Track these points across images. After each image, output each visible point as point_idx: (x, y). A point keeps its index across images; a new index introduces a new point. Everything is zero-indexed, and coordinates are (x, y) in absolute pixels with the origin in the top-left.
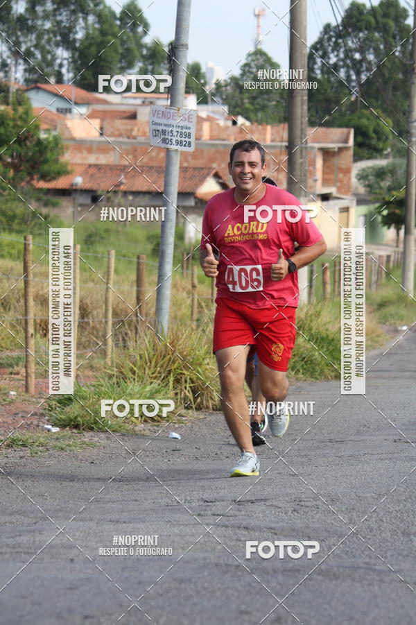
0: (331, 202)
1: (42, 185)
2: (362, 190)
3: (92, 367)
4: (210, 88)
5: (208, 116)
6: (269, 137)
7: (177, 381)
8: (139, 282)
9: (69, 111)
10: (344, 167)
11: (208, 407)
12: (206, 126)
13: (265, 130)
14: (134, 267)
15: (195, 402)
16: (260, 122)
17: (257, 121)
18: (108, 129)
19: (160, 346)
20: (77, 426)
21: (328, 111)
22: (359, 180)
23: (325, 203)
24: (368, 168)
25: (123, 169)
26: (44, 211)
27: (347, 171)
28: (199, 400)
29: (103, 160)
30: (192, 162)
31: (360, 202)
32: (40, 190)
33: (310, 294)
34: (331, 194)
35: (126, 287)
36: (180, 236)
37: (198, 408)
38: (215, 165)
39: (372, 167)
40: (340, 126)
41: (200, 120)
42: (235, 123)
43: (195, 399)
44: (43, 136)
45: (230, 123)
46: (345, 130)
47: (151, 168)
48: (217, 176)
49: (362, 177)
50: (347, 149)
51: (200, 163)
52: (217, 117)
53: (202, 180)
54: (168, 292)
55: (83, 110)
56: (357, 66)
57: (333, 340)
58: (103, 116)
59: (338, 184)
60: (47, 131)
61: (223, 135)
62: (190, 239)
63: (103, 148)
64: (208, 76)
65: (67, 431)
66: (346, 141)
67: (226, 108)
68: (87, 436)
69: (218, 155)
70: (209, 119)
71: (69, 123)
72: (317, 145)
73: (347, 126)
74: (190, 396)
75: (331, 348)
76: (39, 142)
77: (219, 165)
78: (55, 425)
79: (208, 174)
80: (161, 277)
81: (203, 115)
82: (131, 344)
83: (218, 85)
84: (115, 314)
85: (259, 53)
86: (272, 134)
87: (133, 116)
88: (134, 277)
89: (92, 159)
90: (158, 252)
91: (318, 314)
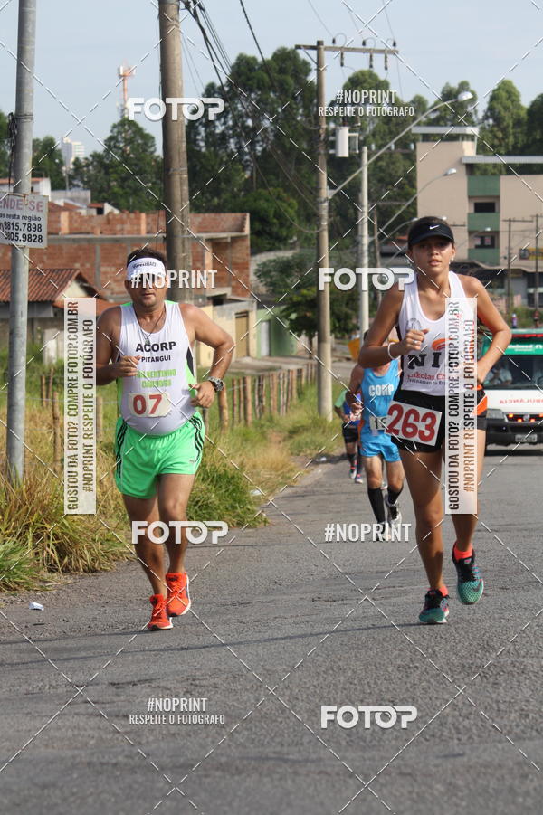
0: (225, 306)
2: (263, 289)
4: (68, 167)
5: (65, 204)
6: (143, 227)
7: (37, 537)
10: (239, 261)
11: (77, 569)
12: (64, 217)
13: (139, 219)
15: (61, 562)
16: (131, 209)
17: (128, 209)
19: (14, 494)
22: (259, 277)
23: (218, 307)
24: (270, 261)
27: (243, 267)
28: (66, 560)
30: (49, 263)
31: (260, 306)
34: (225, 295)
36: (37, 356)
37: (66, 571)
38: (77, 265)
39: (274, 261)
40: (233, 211)
41: (54, 209)
42: (100, 211)
43: (61, 559)
45: (94, 212)
46: (239, 215)
48: (80, 279)
49: (263, 272)
50: (243, 238)
51: (59, 263)
52: (78, 205)
53: (63, 285)
54: (22, 424)
56: (250, 134)
57: (233, 478)
59: (234, 283)
61: (86, 227)
62: (50, 359)
64: (64, 154)
66: (241, 229)
67: (88, 193)
69: (81, 253)
70: (67, 208)
72: (205, 236)
73: (242, 211)
74: (55, 556)
75: (231, 488)
77: (83, 265)
79: (69, 278)
80: (12, 405)
81: (61, 203)
83: (77, 162)
85: (125, 124)
86: (148, 224)
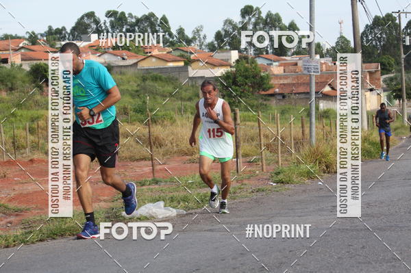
0: (374, 92)
1: (263, 93)
2: (385, 86)
3: (287, 160)
4: (325, 51)
7: (320, 163)
8: (303, 127)
9: (272, 64)
10: (377, 78)
12: (324, 66)
14: (300, 121)
15: (327, 170)
18: (287, 70)
19: (312, 150)
20: (283, 182)
21: (370, 57)
23: (371, 92)
25: (294, 84)
26: (265, 103)
27: (379, 79)
28: (329, 169)
29: (286, 82)
30: (320, 80)
31: (384, 91)
32: (263, 95)
33: (368, 126)
34: (373, 88)
35: (298, 129)
36: (317, 108)
37: (329, 173)
38: (329, 81)
39: (388, 77)
41: (322, 64)
42: (335, 64)
44: (262, 74)
45: (333, 64)
46: (376, 64)
47: (304, 83)
48: (330, 85)
49: (385, 81)
50: (378, 71)
51: (323, 80)
52: (328, 62)
53: (324, 87)
54: (314, 129)
55: (277, 63)
56: (379, 40)
58: (285, 65)
59: (376, 84)
60: (264, 72)
61: (331, 69)
63: (286, 77)
64: (323, 47)
65: (279, 185)
66: (378, 68)
67: (331, 59)
68: (287, 186)
69: (329, 77)
70: (325, 63)
71: (272, 69)
72: (367, 70)
73: (378, 62)
74: (325, 168)
76: (261, 77)
78: (274, 183)
79: (326, 84)
80: (311, 124)
81: (323, 62)
82: (301, 150)
83: (327, 49)
84: (294, 140)
85: (342, 37)
87: (296, 64)
88: (300, 125)
89: (282, 82)
90: (309, 115)
91: (372, 134)
